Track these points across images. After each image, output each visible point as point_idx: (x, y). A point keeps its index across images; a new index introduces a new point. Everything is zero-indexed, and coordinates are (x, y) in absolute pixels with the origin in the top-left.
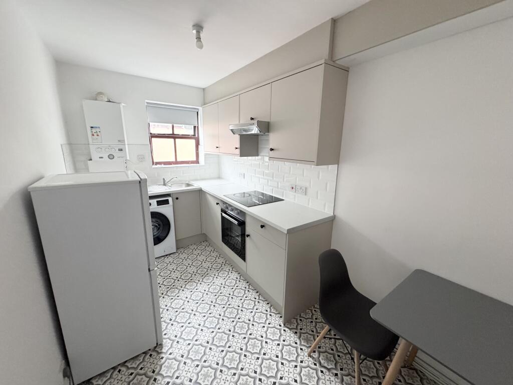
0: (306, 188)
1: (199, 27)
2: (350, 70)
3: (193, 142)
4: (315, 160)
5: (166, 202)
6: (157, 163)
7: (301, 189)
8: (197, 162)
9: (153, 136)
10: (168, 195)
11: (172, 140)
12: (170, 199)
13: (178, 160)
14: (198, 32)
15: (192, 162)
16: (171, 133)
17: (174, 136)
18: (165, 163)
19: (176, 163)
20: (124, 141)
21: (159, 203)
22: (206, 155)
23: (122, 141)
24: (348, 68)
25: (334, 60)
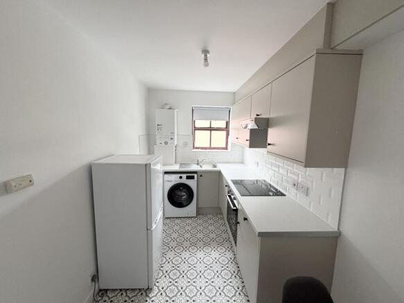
0: (308, 189)
1: (206, 52)
2: (364, 53)
3: (224, 133)
4: (303, 161)
5: (192, 178)
6: (197, 148)
7: (302, 188)
8: (226, 148)
9: (196, 129)
10: (196, 172)
11: (209, 132)
12: (196, 176)
13: (212, 146)
14: (206, 56)
15: (223, 148)
16: (209, 126)
17: (211, 129)
18: (202, 148)
19: (210, 148)
20: (174, 133)
21: (188, 178)
22: (232, 143)
23: (173, 133)
24: (362, 51)
25: (332, 47)
